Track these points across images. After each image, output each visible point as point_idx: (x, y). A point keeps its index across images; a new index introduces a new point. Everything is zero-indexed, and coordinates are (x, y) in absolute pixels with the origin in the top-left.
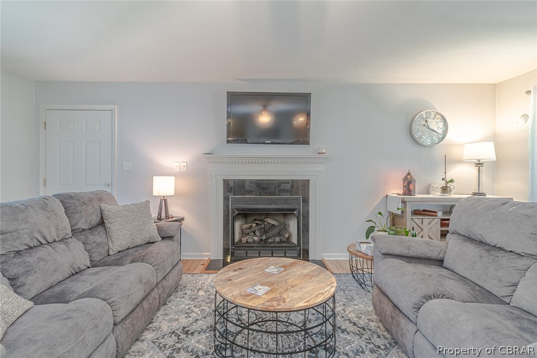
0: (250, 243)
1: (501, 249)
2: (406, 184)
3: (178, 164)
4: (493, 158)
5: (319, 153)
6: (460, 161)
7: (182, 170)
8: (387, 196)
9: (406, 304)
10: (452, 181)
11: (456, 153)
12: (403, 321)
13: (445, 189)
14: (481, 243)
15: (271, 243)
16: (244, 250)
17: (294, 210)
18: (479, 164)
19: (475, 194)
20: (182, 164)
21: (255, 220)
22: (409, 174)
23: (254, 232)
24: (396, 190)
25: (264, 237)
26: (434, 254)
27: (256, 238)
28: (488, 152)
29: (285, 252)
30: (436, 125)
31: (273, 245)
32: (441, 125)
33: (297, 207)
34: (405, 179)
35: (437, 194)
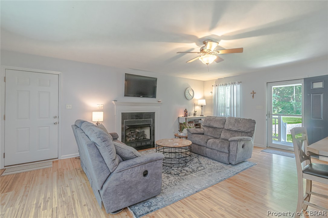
0: (131, 141)
1: (217, 128)
2: (185, 113)
3: (99, 106)
4: (205, 104)
5: (158, 102)
6: (197, 105)
7: (101, 108)
8: (179, 117)
9: (202, 143)
10: (196, 112)
11: (196, 102)
12: (202, 148)
13: (195, 114)
14: (212, 127)
15: (140, 140)
16: (130, 144)
17: (150, 125)
18: (202, 106)
19: (201, 116)
20: (101, 106)
21: (131, 131)
22: (186, 109)
23: (133, 136)
24: (182, 115)
25: (137, 138)
26: (202, 132)
27: (133, 138)
28: (203, 102)
29: (146, 143)
30: (191, 93)
31: (141, 140)
32: (192, 92)
33: (151, 123)
34: (185, 111)
35: (192, 116)
